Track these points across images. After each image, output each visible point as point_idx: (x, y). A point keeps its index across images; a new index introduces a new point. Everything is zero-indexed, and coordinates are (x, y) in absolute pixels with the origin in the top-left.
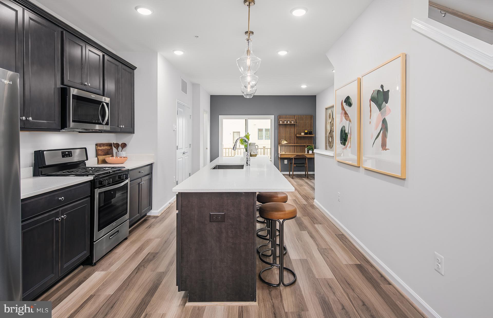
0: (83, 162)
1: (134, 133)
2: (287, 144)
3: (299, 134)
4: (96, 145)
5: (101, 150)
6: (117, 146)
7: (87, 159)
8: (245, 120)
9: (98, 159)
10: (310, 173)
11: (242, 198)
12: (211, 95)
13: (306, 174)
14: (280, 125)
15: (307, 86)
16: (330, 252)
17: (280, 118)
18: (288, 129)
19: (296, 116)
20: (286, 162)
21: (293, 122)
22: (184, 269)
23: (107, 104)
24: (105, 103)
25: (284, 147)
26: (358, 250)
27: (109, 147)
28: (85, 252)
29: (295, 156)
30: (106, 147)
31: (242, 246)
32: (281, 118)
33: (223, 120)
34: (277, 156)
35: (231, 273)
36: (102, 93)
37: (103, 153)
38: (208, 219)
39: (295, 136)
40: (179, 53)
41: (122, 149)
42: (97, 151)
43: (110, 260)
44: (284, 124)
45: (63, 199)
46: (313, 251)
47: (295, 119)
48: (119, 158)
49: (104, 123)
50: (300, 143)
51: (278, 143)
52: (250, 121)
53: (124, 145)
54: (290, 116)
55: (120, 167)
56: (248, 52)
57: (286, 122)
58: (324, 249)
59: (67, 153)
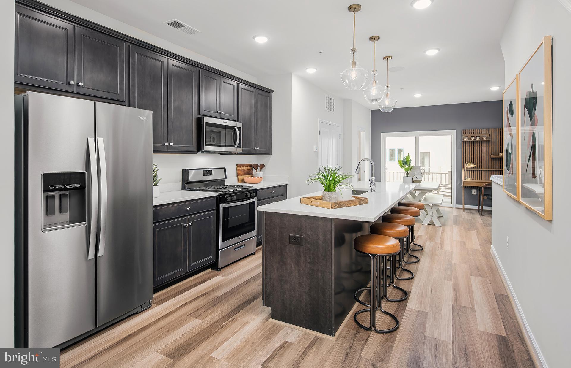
0: (223, 181)
1: (271, 155)
2: (477, 167)
3: (495, 154)
4: (237, 165)
5: (241, 170)
6: (256, 166)
7: (226, 178)
8: (415, 137)
9: (238, 178)
10: (485, 208)
11: (319, 223)
12: (372, 111)
13: (480, 208)
14: (464, 142)
15: (500, 87)
16: (468, 312)
17: (465, 133)
18: (477, 148)
19: (491, 129)
20: (474, 192)
21: (484, 139)
22: (267, 286)
23: (239, 129)
24: (237, 127)
25: (471, 172)
26: (517, 320)
27: (249, 168)
28: (211, 257)
29: (486, 185)
30: (246, 168)
31: (320, 274)
32: (467, 133)
33: (387, 138)
34: (460, 183)
35: (309, 300)
36: (236, 119)
37: (242, 173)
38: (288, 240)
39: (489, 158)
40: (311, 71)
41: (261, 170)
42: (237, 170)
43: (233, 269)
44: (472, 141)
45: (189, 209)
46: (444, 305)
47: (488, 134)
48: (256, 178)
49: (236, 146)
50: (497, 167)
51: (461, 166)
52: (421, 139)
53: (263, 166)
54: (479, 130)
55: (249, 186)
56: (353, 63)
57: (474, 138)
58: (462, 306)
59: (207, 172)
